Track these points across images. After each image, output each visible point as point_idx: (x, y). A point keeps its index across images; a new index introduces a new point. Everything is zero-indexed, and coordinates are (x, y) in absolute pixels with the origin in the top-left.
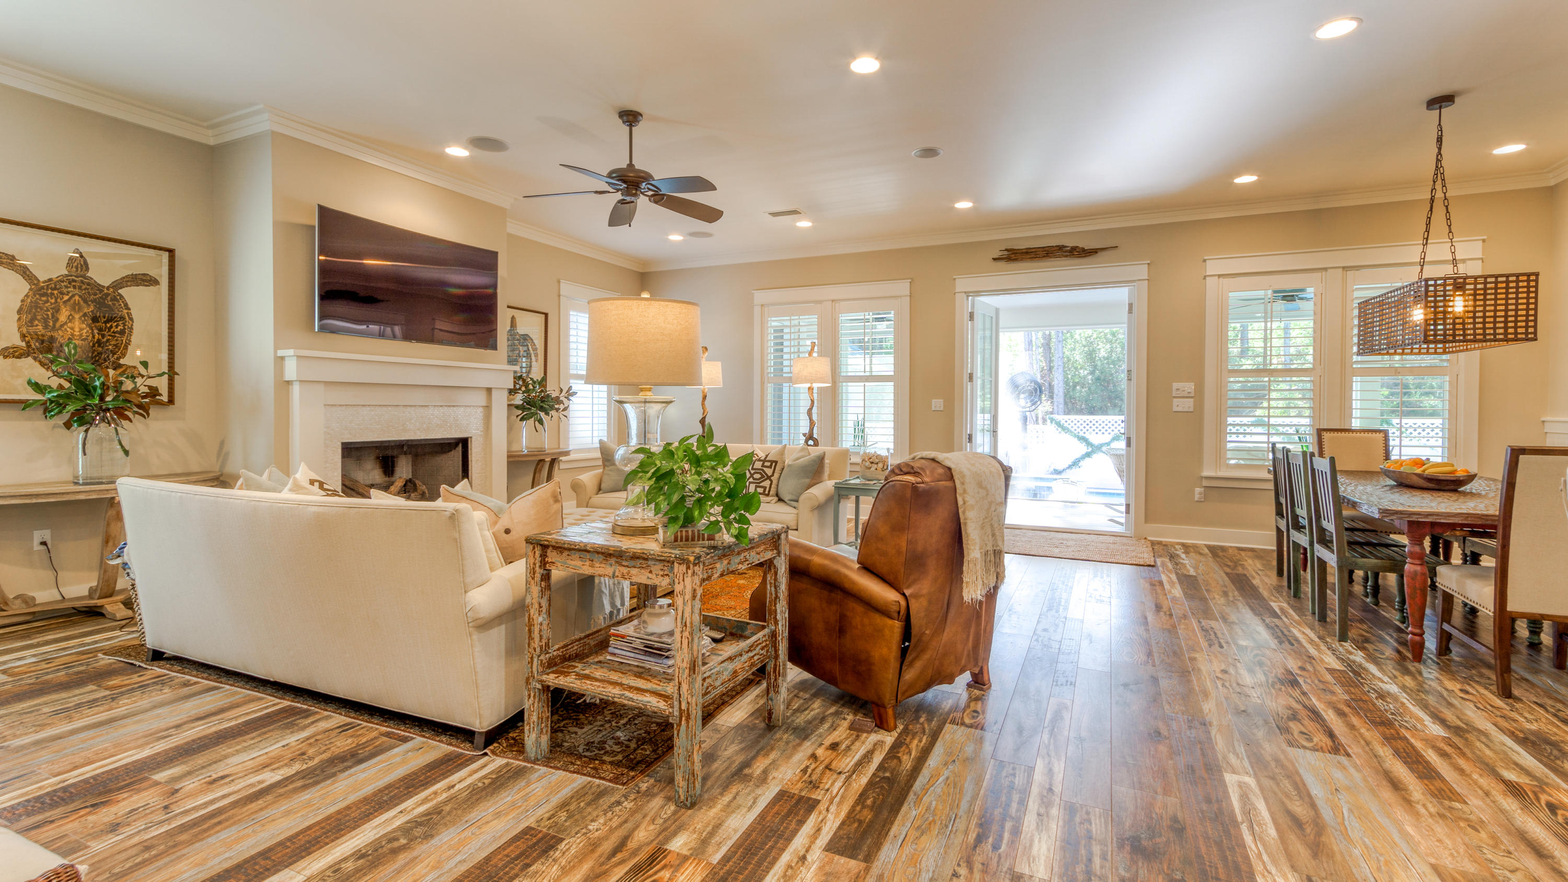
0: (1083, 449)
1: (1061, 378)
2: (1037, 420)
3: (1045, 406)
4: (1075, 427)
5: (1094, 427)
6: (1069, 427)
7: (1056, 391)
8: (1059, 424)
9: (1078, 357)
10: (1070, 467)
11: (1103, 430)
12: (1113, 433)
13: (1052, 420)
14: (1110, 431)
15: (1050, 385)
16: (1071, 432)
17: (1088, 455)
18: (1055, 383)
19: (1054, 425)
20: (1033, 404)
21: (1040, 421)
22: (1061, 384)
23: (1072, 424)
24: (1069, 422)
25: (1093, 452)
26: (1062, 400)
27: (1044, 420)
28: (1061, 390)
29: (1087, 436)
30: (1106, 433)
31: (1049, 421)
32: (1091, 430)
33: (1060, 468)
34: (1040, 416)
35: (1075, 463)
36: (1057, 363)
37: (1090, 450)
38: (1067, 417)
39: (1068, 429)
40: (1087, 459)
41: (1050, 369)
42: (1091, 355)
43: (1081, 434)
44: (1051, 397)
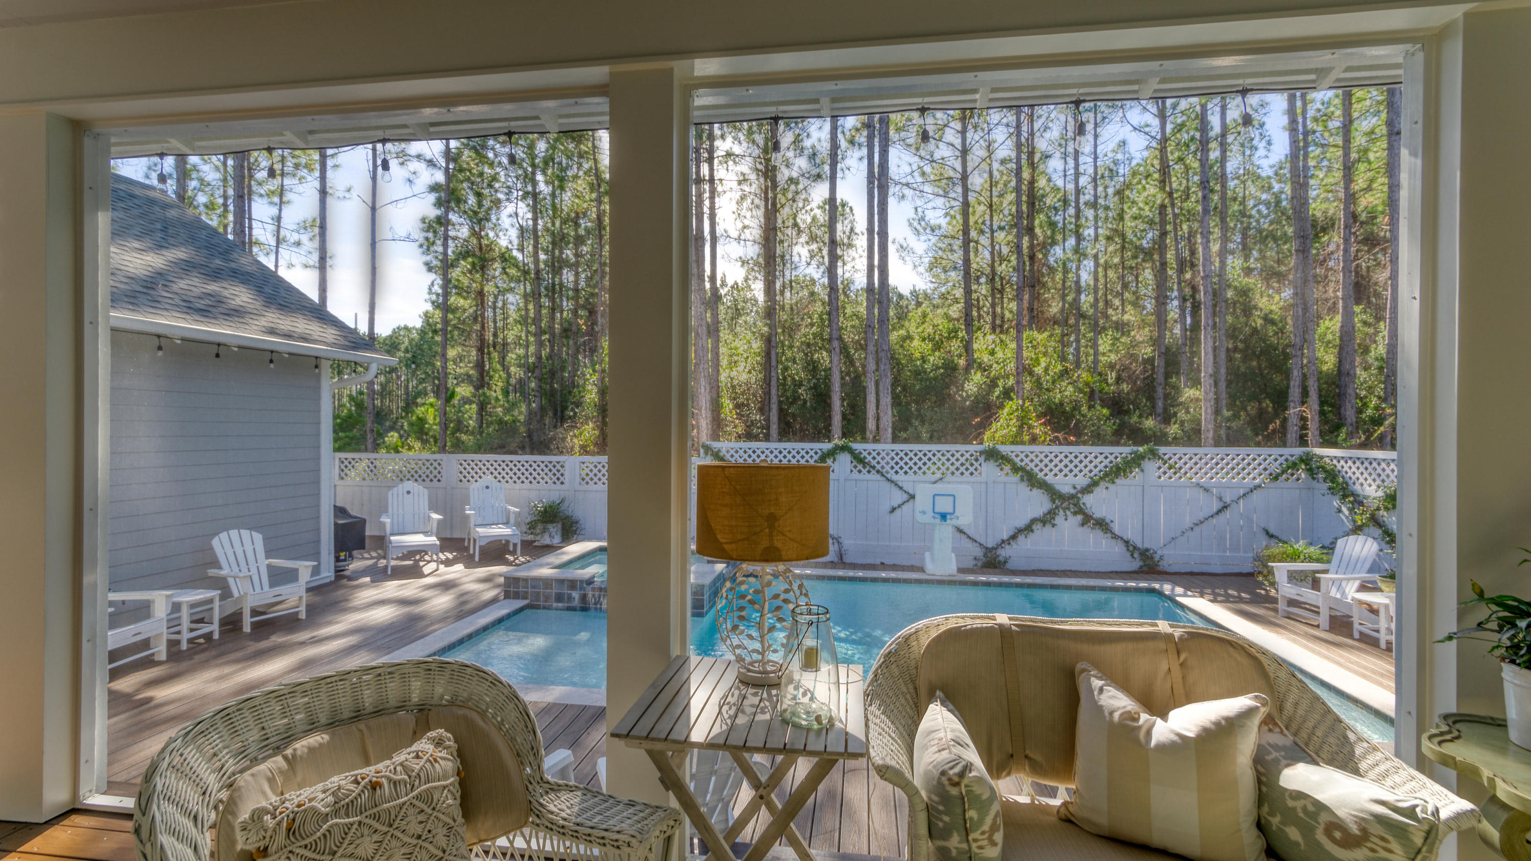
13: (707, 449)
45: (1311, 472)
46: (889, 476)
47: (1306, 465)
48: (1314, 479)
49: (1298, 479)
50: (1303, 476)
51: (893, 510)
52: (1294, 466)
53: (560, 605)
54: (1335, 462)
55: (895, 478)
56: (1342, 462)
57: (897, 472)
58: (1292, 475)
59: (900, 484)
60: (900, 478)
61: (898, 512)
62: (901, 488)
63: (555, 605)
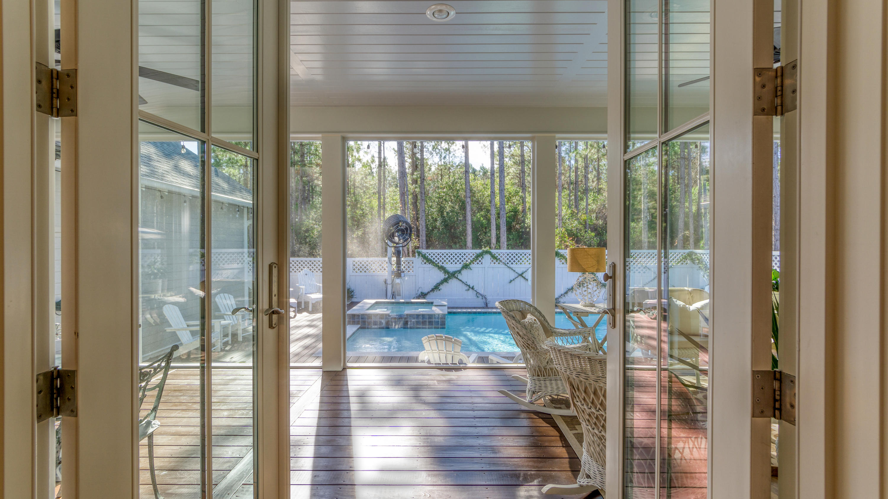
0: (441, 276)
1: (424, 224)
2: (408, 253)
3: (413, 243)
4: (436, 259)
5: (449, 259)
6: (432, 259)
7: (421, 233)
8: (424, 257)
9: (434, 210)
10: (433, 290)
11: (456, 261)
12: (462, 263)
13: (419, 253)
14: (460, 261)
15: (417, 228)
16: (433, 263)
17: (445, 280)
18: (420, 228)
19: (420, 257)
20: (405, 241)
21: (411, 254)
22: (424, 228)
23: (434, 257)
24: (432, 255)
25: (449, 278)
26: (424, 238)
27: (414, 253)
28: (424, 232)
29: (445, 265)
30: (458, 263)
31: (417, 254)
32: (447, 261)
33: (426, 291)
34: (410, 250)
35: (436, 287)
36: (421, 215)
37: (447, 276)
38: (430, 251)
39: (431, 260)
40: (445, 284)
41: (417, 219)
42: (441, 210)
43: (440, 264)
44: (418, 236)
45: (693, 261)
46: (508, 265)
47: (690, 257)
48: (694, 263)
49: (687, 264)
50: (689, 262)
51: (511, 281)
52: (685, 258)
53: (376, 326)
54: (702, 255)
55: (511, 266)
56: (705, 256)
57: (512, 263)
58: (684, 262)
59: (514, 269)
60: (514, 266)
61: (513, 282)
62: (514, 271)
63: (373, 326)
